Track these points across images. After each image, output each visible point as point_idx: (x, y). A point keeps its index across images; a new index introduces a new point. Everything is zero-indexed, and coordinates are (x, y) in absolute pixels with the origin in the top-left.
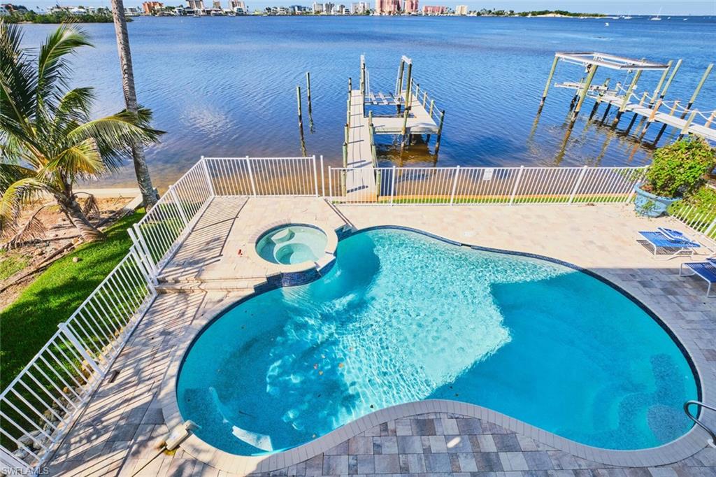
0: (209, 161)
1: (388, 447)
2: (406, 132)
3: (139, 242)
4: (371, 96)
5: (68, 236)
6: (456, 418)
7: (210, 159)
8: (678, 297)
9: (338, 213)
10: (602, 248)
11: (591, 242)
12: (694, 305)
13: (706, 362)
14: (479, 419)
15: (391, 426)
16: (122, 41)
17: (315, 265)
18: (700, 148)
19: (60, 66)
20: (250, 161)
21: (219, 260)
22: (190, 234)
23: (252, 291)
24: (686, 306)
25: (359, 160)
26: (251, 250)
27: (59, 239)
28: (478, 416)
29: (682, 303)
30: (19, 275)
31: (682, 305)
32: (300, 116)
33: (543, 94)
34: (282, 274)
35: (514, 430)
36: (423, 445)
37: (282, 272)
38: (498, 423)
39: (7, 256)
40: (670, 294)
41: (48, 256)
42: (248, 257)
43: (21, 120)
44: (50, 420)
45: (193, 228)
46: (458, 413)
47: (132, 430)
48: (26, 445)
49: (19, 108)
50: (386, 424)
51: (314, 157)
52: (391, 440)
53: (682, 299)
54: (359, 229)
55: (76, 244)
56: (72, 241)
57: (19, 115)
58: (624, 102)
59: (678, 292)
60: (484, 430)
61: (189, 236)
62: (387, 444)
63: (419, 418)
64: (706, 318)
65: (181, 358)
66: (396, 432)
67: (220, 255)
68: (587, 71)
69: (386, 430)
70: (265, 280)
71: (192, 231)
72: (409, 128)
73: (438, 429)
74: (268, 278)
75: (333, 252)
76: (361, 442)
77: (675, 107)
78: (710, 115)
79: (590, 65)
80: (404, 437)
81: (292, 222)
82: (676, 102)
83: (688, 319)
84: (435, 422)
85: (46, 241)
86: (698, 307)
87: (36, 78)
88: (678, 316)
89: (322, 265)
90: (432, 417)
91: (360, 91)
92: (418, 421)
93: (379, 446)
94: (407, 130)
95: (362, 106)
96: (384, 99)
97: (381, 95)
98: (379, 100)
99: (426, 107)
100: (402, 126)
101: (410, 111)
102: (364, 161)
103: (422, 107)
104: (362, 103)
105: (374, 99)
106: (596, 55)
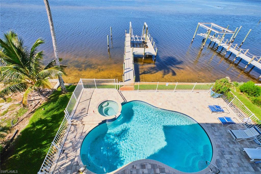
0: (83, 80)
1: (134, 172)
2: (145, 54)
3: (67, 113)
4: (133, 36)
5: (38, 99)
6: (151, 164)
7: (83, 79)
8: (214, 127)
9: (122, 95)
10: (198, 110)
11: (195, 107)
12: (218, 130)
13: (216, 148)
14: (156, 165)
15: (135, 166)
16: (54, 42)
17: (115, 117)
18: (228, 82)
19: (35, 50)
20: (95, 80)
21: (87, 115)
22: (78, 104)
23: (98, 125)
24: (216, 130)
25: (128, 68)
26: (97, 111)
27: (35, 100)
28: (156, 164)
29: (215, 129)
30: (26, 114)
31: (215, 130)
32: (109, 45)
33: (193, 37)
34: (106, 120)
35: (164, 167)
36: (142, 171)
37: (106, 119)
38: (161, 166)
39: (21, 107)
40: (213, 127)
41: (33, 106)
42: (96, 114)
43: (25, 68)
44: (49, 163)
45: (79, 102)
46: (151, 163)
47: (71, 167)
48: (45, 171)
49: (24, 65)
50: (134, 166)
51: (115, 79)
52: (135, 170)
53: (215, 128)
54: (128, 102)
55: (41, 102)
56: (40, 100)
57: (24, 67)
58: (220, 42)
59: (215, 126)
60: (157, 167)
61: (78, 105)
62: (134, 171)
63: (142, 164)
64: (220, 134)
65: (81, 146)
66: (136, 168)
67: (87, 113)
68: (208, 32)
69: (133, 167)
70: (102, 122)
71: (79, 103)
72: (146, 53)
73: (146, 167)
74: (102, 121)
75: (120, 112)
76: (127, 171)
77: (235, 47)
78: (246, 51)
79: (209, 30)
80: (138, 169)
81: (108, 100)
82: (236, 45)
83: (215, 135)
84: (146, 165)
85: (31, 101)
86: (219, 131)
87: (29, 56)
88: (213, 134)
89: (117, 116)
90: (145, 164)
91: (129, 34)
92: (141, 165)
93: (132, 171)
94: (145, 53)
95: (130, 42)
96: (137, 38)
97: (137, 36)
98: (136, 38)
99: (152, 43)
100: (143, 52)
101: (146, 44)
102: (130, 68)
103: (151, 43)
104: (130, 40)
105: (134, 38)
106: (212, 24)
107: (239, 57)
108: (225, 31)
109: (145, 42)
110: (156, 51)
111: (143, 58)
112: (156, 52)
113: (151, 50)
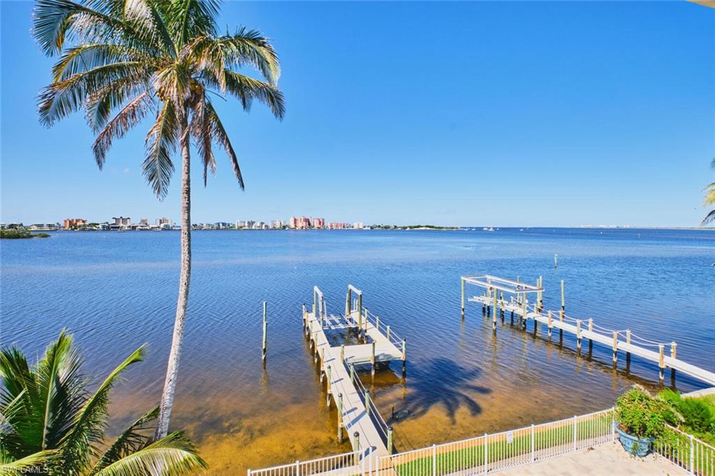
2: (375, 360)
4: (325, 318)
25: (351, 408)
32: (265, 349)
33: (461, 306)
58: (524, 311)
68: (490, 292)
72: (378, 357)
77: (561, 316)
79: (491, 287)
91: (313, 315)
94: (376, 358)
95: (322, 333)
96: (338, 322)
97: (333, 317)
98: (334, 323)
99: (380, 329)
100: (371, 355)
101: (366, 334)
102: (356, 409)
103: (376, 330)
104: (321, 328)
105: (330, 323)
106: (488, 277)
107: (584, 337)
108: (522, 287)
109: (360, 329)
110: (404, 349)
111: (373, 373)
112: (404, 351)
113: (385, 347)
